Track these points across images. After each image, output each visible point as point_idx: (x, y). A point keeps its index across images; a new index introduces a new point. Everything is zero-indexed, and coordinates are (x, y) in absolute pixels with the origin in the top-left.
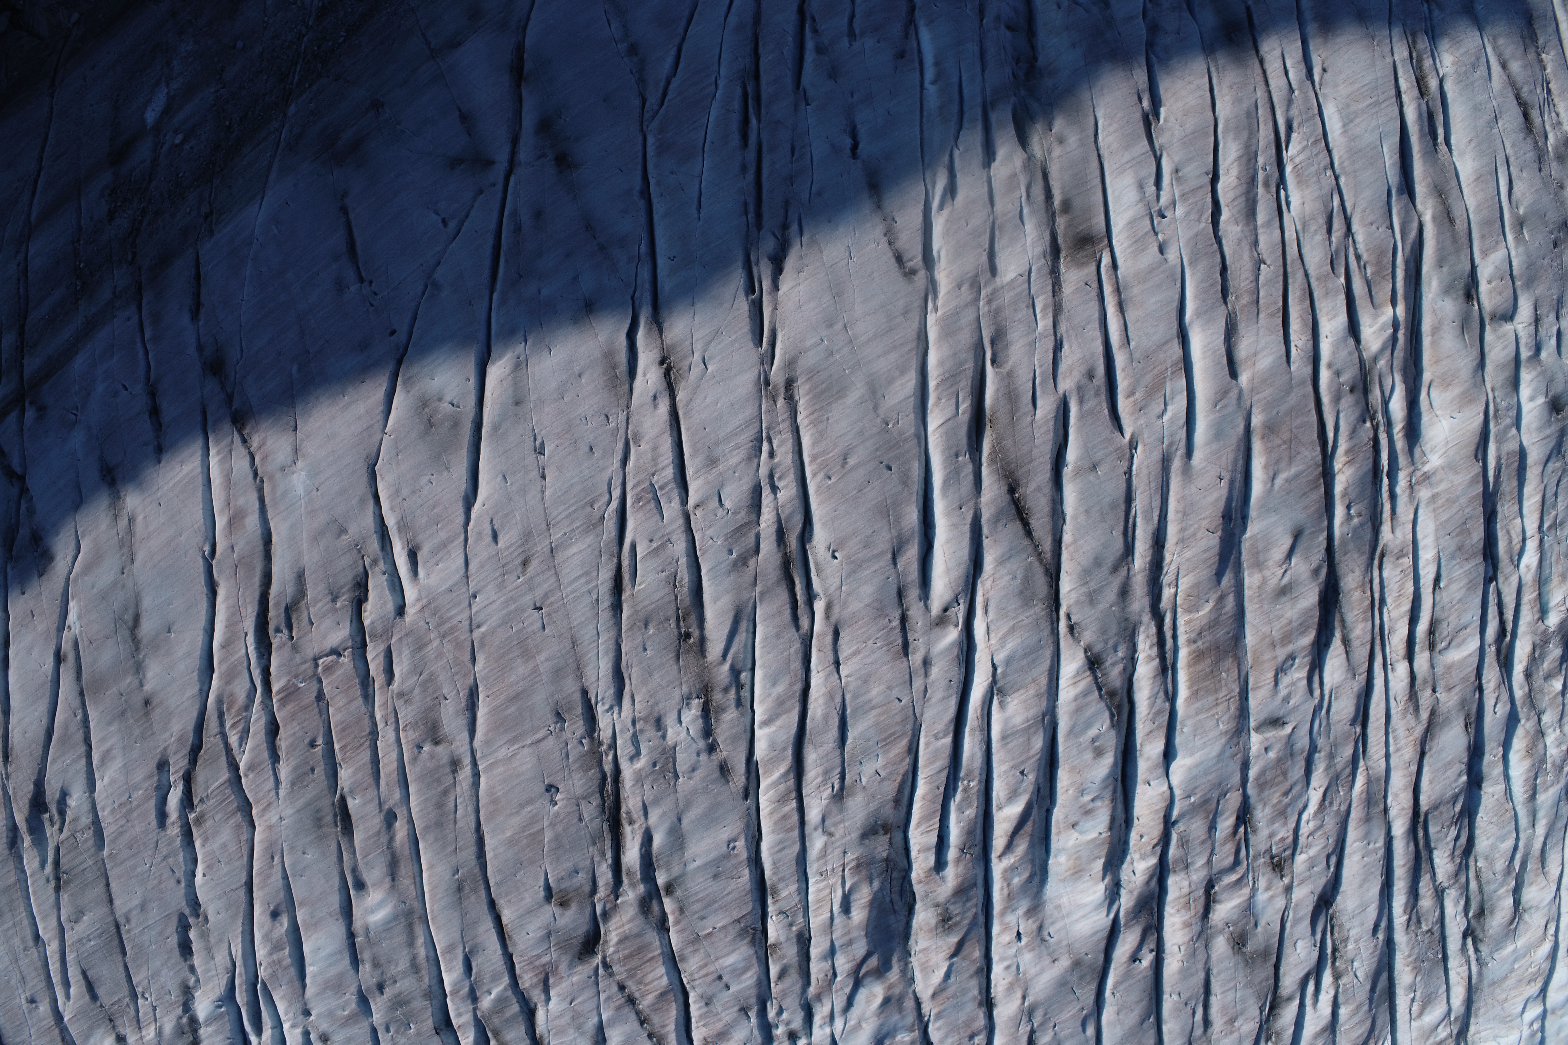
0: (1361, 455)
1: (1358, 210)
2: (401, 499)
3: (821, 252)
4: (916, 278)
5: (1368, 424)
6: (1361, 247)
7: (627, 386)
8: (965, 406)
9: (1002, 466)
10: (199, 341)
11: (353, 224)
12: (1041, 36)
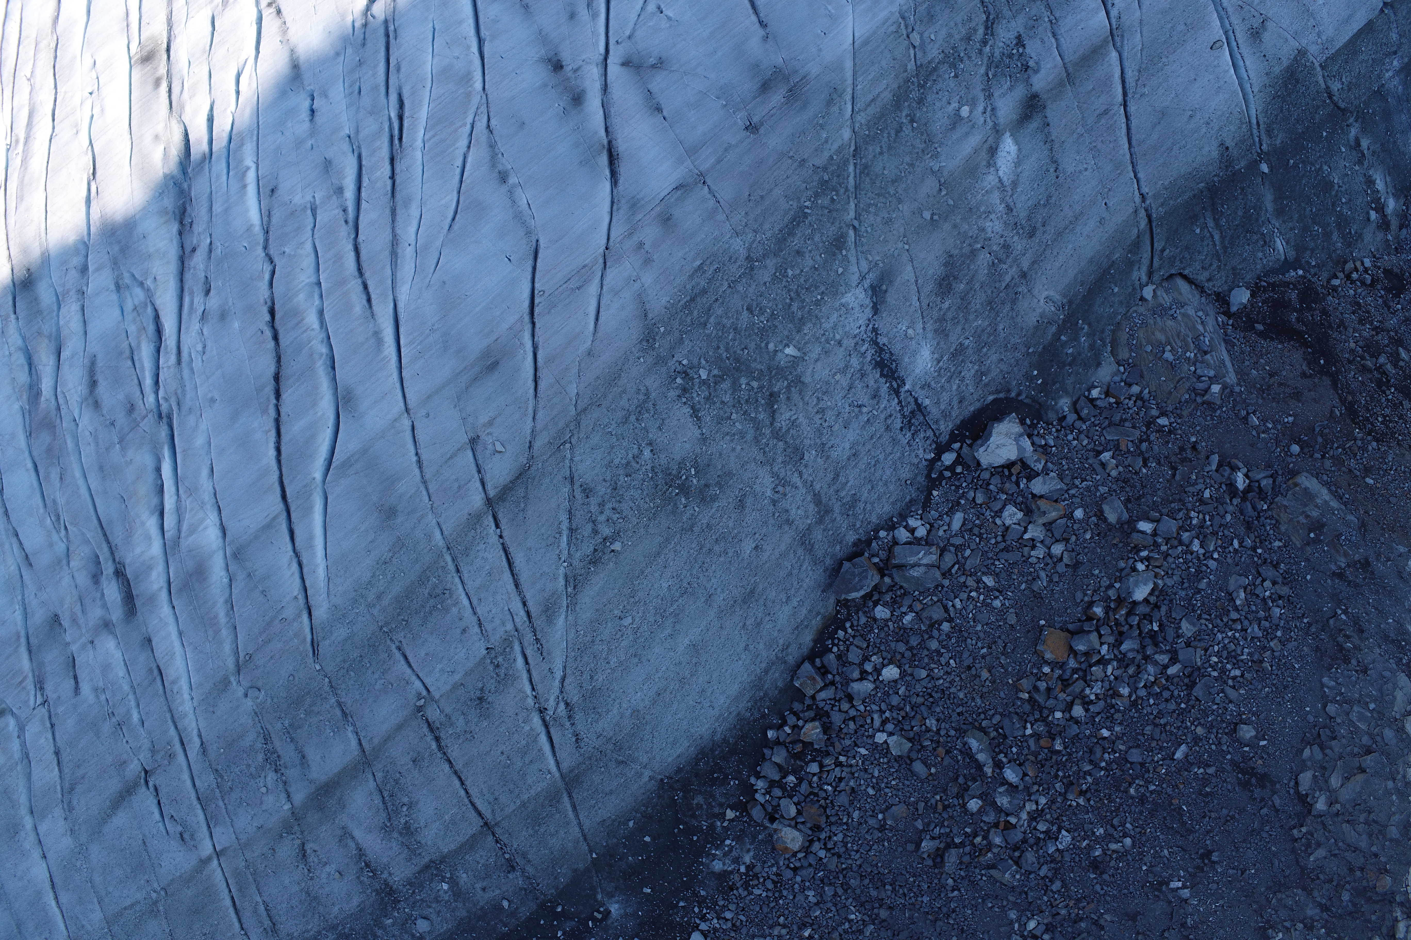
11: (751, 11)
12: (173, 252)
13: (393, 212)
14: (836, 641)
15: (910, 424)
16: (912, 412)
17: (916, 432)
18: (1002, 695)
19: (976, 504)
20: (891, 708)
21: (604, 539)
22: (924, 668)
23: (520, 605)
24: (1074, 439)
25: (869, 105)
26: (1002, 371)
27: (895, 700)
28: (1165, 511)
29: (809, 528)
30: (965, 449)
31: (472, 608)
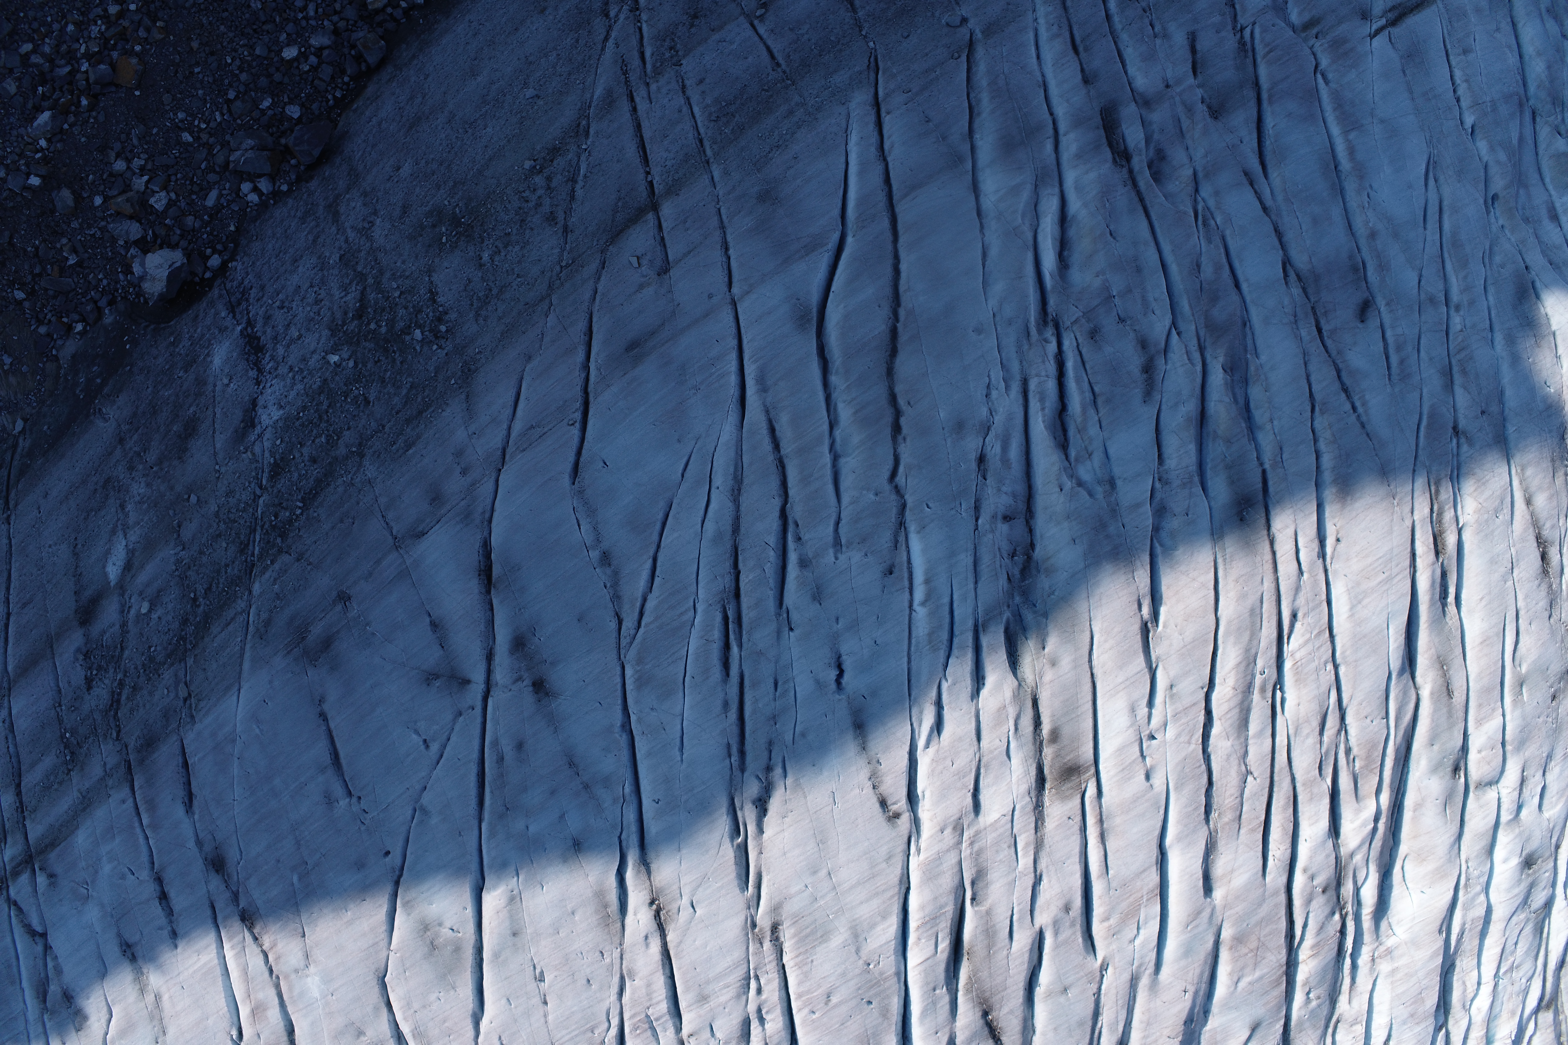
0: (1326, 948)
1: (1355, 702)
2: (412, 1011)
3: (805, 797)
4: (899, 822)
5: (1337, 917)
6: (1353, 741)
7: (619, 925)
8: (944, 945)
9: (978, 996)
10: (197, 836)
11: (334, 734)
12: (1040, 521)
13: (736, 529)
14: (345, 87)
15: (243, 293)
16: (239, 304)
17: (239, 286)
18: (181, 25)
19: (194, 215)
20: (296, 21)
21: (541, 171)
22: (259, 56)
23: (639, 107)
24: (101, 280)
25: (233, 619)
26: (157, 348)
27: (290, 27)
28: (19, 199)
29: (348, 189)
30: (199, 270)
31: (690, 104)
